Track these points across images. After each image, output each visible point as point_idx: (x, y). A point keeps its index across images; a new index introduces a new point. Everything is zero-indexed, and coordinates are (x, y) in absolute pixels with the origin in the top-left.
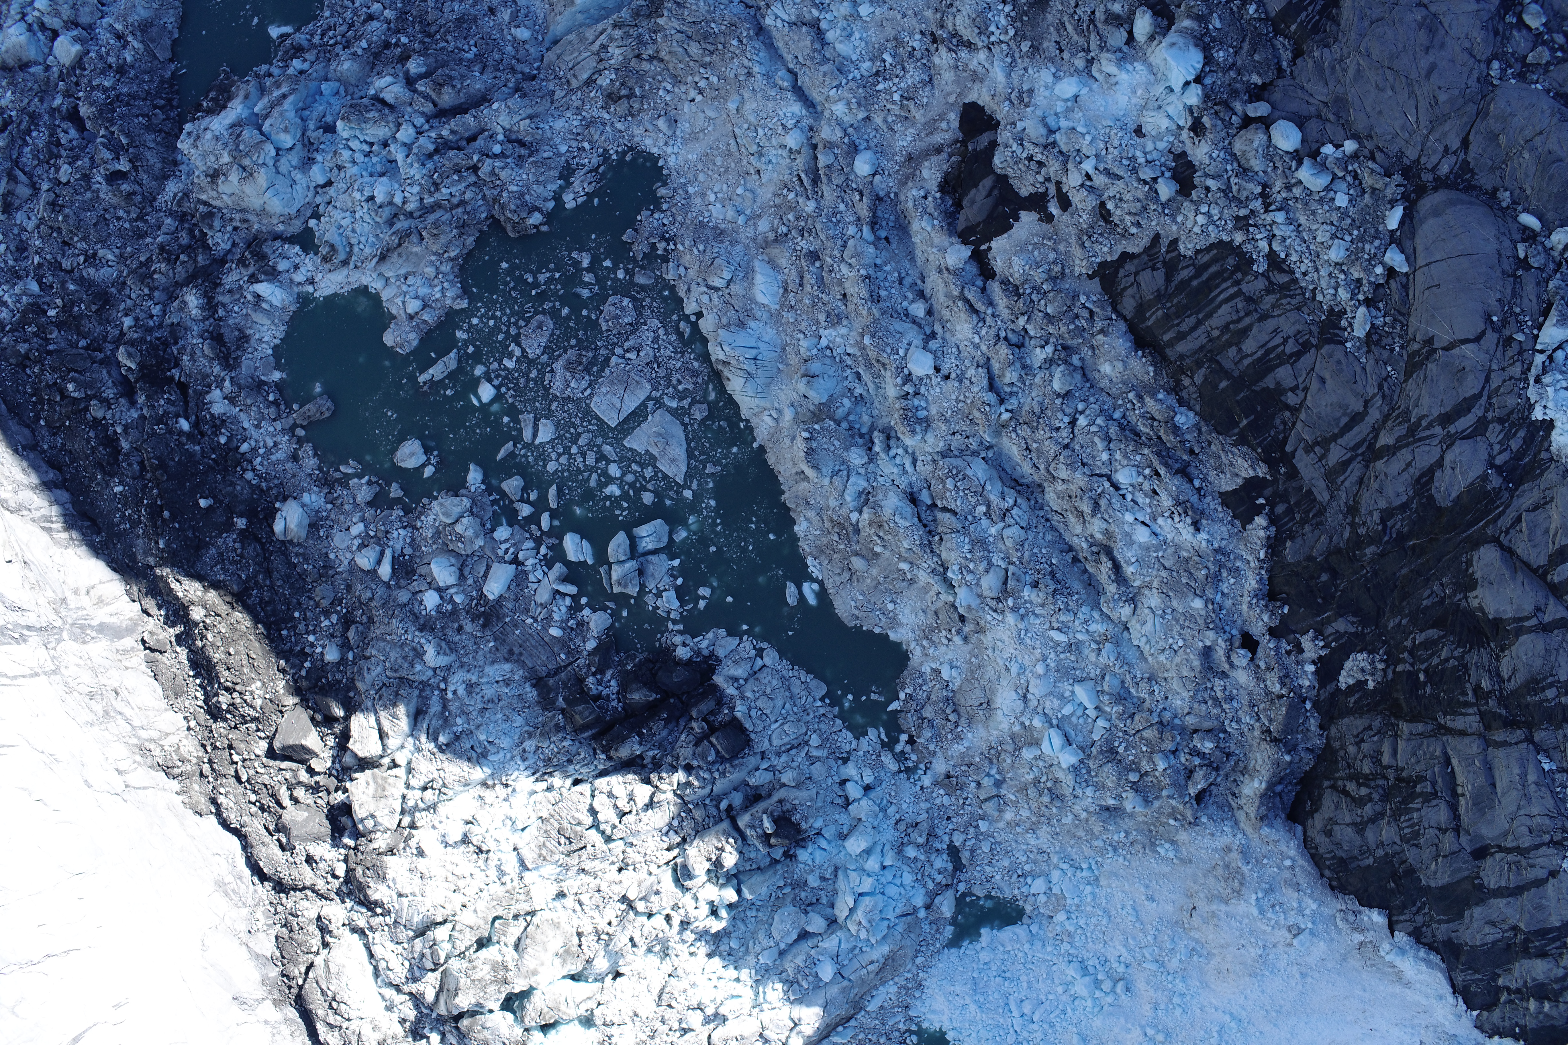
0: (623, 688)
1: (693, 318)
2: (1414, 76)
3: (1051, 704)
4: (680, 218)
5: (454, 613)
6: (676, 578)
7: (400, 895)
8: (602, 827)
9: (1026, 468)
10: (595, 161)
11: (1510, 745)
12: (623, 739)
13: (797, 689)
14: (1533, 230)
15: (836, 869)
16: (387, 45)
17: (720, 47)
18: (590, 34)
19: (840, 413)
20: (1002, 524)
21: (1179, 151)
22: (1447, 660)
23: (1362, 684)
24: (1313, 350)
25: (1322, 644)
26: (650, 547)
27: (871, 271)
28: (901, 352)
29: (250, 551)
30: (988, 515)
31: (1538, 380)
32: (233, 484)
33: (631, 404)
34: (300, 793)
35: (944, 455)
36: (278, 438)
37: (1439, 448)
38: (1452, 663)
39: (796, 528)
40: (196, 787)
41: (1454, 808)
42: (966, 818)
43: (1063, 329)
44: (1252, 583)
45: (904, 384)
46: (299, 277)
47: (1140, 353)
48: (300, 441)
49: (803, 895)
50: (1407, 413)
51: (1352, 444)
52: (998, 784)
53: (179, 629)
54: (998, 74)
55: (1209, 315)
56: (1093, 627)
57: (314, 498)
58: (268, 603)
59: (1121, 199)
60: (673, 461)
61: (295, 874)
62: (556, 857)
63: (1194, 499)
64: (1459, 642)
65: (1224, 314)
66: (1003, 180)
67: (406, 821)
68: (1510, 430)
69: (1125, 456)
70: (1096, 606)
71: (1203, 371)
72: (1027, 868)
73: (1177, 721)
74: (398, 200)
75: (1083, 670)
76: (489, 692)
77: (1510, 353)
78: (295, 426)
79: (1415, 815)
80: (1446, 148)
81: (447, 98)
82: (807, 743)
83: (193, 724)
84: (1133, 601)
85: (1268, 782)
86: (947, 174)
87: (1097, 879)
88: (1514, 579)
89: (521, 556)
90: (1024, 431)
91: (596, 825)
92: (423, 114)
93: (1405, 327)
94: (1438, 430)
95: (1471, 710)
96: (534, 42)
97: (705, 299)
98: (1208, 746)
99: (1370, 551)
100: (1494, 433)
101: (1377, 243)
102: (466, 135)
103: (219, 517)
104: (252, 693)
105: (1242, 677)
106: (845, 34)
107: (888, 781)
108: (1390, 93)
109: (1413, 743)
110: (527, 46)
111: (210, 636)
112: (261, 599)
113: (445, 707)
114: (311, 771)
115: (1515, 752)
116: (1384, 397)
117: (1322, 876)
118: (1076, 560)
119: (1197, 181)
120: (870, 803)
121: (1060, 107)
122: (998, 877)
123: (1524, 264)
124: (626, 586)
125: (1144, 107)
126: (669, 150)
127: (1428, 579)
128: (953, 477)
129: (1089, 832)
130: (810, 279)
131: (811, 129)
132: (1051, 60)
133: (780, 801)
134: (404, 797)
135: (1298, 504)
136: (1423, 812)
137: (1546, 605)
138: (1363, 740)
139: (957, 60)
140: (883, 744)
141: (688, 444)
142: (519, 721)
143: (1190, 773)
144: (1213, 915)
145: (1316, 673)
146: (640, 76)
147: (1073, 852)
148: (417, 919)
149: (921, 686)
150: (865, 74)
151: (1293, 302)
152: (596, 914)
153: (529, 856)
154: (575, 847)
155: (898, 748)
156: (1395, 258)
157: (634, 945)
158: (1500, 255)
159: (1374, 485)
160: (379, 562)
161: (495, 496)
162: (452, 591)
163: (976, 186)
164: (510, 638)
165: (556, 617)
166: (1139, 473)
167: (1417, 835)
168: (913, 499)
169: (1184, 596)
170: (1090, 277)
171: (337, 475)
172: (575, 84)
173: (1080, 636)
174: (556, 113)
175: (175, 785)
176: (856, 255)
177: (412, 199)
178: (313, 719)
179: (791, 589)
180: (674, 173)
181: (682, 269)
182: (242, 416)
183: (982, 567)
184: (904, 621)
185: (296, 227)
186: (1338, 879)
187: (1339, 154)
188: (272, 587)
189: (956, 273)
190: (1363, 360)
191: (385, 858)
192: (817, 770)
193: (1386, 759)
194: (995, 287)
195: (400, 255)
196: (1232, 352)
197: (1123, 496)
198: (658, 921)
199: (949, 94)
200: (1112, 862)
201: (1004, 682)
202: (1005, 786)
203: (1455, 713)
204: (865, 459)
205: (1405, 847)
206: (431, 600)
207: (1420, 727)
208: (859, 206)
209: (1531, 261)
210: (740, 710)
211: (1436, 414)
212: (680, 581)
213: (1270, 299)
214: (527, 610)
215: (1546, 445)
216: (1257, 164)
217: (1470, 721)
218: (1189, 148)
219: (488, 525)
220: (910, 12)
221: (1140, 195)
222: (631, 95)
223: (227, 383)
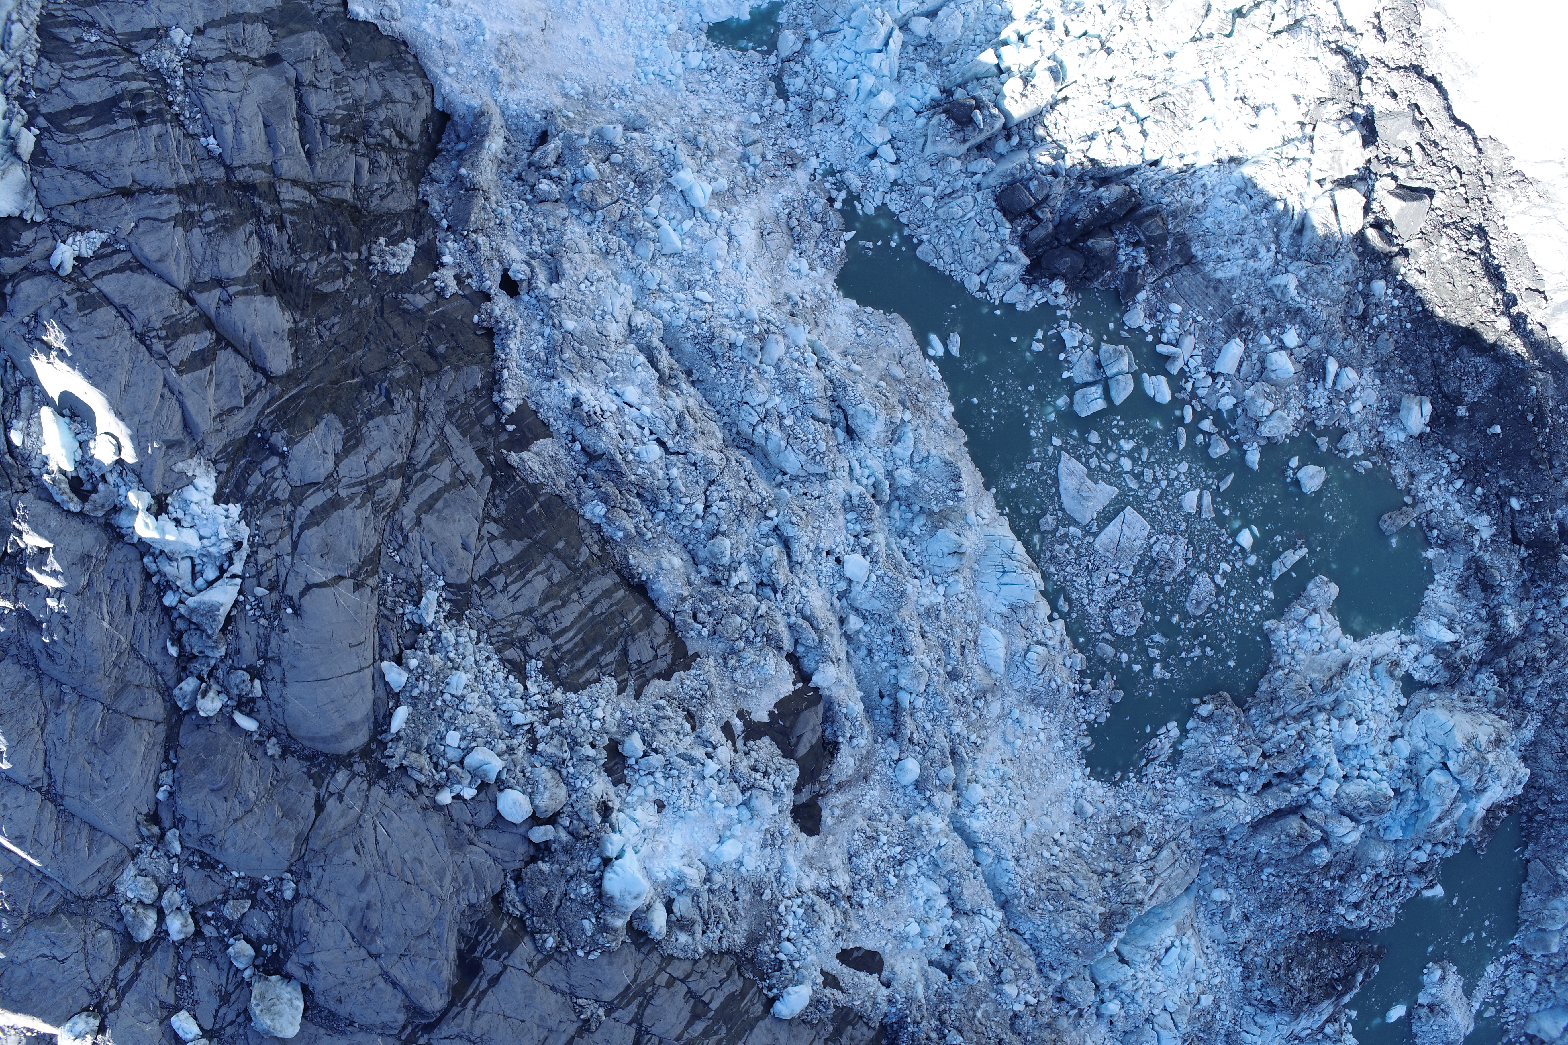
0: (1115, 251)
1: (1056, 615)
2: (382, 876)
3: (704, 231)
4: (1070, 715)
5: (1269, 327)
6: (1066, 360)
7: (1316, 59)
8: (1134, 119)
9: (748, 463)
10: (1150, 770)
11: (250, 165)
12: (1118, 202)
13: (948, 250)
14: (241, 712)
15: (899, 79)
16: (1341, 878)
17: (1044, 887)
18: (1162, 895)
19: (922, 520)
20: (768, 406)
21: (621, 786)
22: (312, 259)
23: (393, 241)
24: (476, 578)
25: (437, 283)
26: (1093, 389)
27: (902, 660)
28: (874, 578)
29: (1453, 384)
30: (781, 417)
31: (238, 545)
32: (1469, 448)
33: (1113, 528)
34: (1404, 158)
35: (824, 477)
36: (1428, 493)
37: (341, 474)
38: (306, 256)
39: (952, 409)
40: (1496, 164)
41: (302, 106)
42: (773, 126)
43: (723, 600)
44: (513, 344)
45: (870, 546)
46: (1414, 648)
47: (644, 578)
48: (1408, 492)
49: (931, 54)
50: (376, 512)
51: (428, 481)
52: (745, 157)
53: (1514, 311)
54: (793, 863)
55: (582, 615)
56: (668, 305)
57: (1395, 436)
58: (1435, 336)
59: (678, 733)
60: (1072, 473)
61: (1407, 82)
62: (1176, 91)
63: (579, 430)
64: (300, 277)
65: (569, 615)
66: (788, 753)
67: (1308, 129)
68: (264, 493)
69: (653, 473)
70: (667, 326)
71: (582, 559)
72: (707, 77)
73: (576, 212)
74: (1335, 722)
75: (673, 264)
76: (1237, 251)
77: (271, 574)
78: (1413, 506)
79: (341, 103)
80: (341, 799)
81: (1293, 825)
82: (935, 200)
83: (1500, 222)
84: (632, 329)
85: (482, 147)
86: (831, 762)
87: (637, 64)
88: (253, 336)
89: (1210, 380)
90: (754, 498)
91: (1141, 121)
92: (1315, 808)
93: (382, 602)
94: (343, 493)
95: (288, 205)
96: (1207, 888)
97: (1049, 633)
98: (545, 186)
99: (399, 373)
100: (282, 490)
101: (415, 693)
102: (1274, 789)
103: (1481, 416)
104: (1451, 250)
105: (515, 254)
106: (931, 903)
107: (853, 162)
108: (406, 856)
109: (343, 177)
110: (1214, 882)
111: (1491, 303)
112: (1440, 340)
113: (1277, 236)
114: (1394, 178)
115: (246, 157)
116: (401, 528)
117: (415, 56)
118: (689, 373)
119: (604, 754)
120: (872, 141)
121: (738, 829)
122: (736, 68)
123: (255, 673)
124: (1115, 351)
125: (656, 831)
126: (1081, 784)
127: (336, 343)
128: (818, 453)
129: (651, 109)
130: (955, 652)
131: (959, 806)
132: (743, 880)
133: (965, 141)
134: (1312, 151)
135: (473, 424)
136: (333, 104)
137: (218, 307)
138: (388, 185)
139: (830, 878)
140: (858, 198)
141: (1058, 490)
142: (1208, 223)
143: (559, 161)
144: (525, 22)
145: (439, 255)
146: (1113, 856)
147: (662, 90)
148: (1303, 35)
149: (825, 255)
150: (913, 862)
151: (499, 629)
152: (1135, 39)
153: (1200, 91)
154: (1160, 101)
155: (843, 195)
156: (396, 676)
157: (1101, 7)
158: (283, 682)
159: (402, 438)
160: (1337, 375)
161: (1234, 438)
162: (1272, 347)
163: (812, 747)
164: (1217, 301)
165: (1176, 322)
166: (638, 455)
167: (337, 83)
168: (850, 432)
169: (585, 333)
170: (697, 655)
171: (1375, 459)
172: (1173, 845)
173: (681, 296)
174: (1187, 816)
175: (1515, 165)
176: (917, 676)
177: (1322, 724)
178: (1392, 226)
179: (955, 350)
180: (1075, 761)
181: (1068, 664)
182: (1461, 514)
183: (786, 364)
184: (845, 318)
185: (1419, 697)
186: (399, 52)
187: (457, 788)
188: (1432, 352)
189: (825, 658)
190: (425, 567)
191: (1327, 95)
192: (925, 172)
193: (366, 164)
194: (787, 645)
195: (1330, 669)
196: (557, 578)
197: (652, 433)
198: (1076, 29)
199: (833, 844)
200: (624, 79)
201: (751, 253)
202: (739, 155)
203: (303, 204)
204: (896, 474)
205: (345, 73)
206: (1291, 338)
207: (335, 193)
208: (913, 728)
209: (247, 676)
210: (1006, 230)
211: (347, 511)
212: (1062, 357)
213: (523, 632)
214: (1202, 329)
215: (221, 478)
216: (544, 774)
217: (290, 195)
218: (611, 790)
219: (1239, 411)
220: (873, 927)
221: (660, 737)
222: (1120, 836)
223: (1477, 544)
